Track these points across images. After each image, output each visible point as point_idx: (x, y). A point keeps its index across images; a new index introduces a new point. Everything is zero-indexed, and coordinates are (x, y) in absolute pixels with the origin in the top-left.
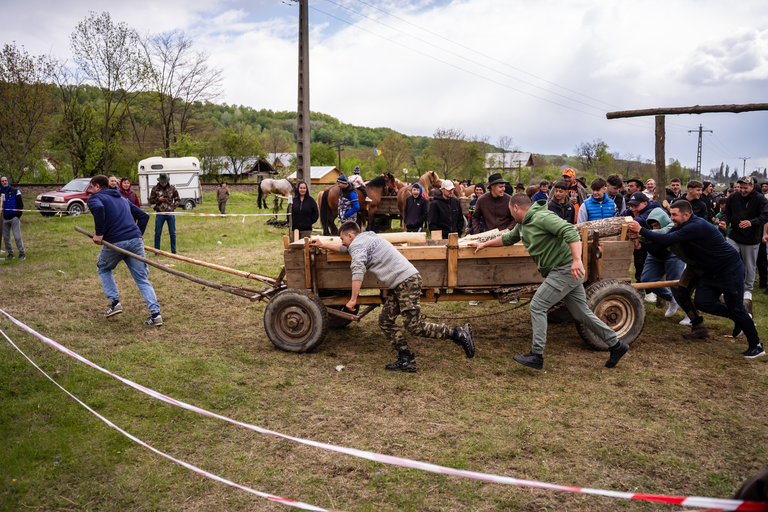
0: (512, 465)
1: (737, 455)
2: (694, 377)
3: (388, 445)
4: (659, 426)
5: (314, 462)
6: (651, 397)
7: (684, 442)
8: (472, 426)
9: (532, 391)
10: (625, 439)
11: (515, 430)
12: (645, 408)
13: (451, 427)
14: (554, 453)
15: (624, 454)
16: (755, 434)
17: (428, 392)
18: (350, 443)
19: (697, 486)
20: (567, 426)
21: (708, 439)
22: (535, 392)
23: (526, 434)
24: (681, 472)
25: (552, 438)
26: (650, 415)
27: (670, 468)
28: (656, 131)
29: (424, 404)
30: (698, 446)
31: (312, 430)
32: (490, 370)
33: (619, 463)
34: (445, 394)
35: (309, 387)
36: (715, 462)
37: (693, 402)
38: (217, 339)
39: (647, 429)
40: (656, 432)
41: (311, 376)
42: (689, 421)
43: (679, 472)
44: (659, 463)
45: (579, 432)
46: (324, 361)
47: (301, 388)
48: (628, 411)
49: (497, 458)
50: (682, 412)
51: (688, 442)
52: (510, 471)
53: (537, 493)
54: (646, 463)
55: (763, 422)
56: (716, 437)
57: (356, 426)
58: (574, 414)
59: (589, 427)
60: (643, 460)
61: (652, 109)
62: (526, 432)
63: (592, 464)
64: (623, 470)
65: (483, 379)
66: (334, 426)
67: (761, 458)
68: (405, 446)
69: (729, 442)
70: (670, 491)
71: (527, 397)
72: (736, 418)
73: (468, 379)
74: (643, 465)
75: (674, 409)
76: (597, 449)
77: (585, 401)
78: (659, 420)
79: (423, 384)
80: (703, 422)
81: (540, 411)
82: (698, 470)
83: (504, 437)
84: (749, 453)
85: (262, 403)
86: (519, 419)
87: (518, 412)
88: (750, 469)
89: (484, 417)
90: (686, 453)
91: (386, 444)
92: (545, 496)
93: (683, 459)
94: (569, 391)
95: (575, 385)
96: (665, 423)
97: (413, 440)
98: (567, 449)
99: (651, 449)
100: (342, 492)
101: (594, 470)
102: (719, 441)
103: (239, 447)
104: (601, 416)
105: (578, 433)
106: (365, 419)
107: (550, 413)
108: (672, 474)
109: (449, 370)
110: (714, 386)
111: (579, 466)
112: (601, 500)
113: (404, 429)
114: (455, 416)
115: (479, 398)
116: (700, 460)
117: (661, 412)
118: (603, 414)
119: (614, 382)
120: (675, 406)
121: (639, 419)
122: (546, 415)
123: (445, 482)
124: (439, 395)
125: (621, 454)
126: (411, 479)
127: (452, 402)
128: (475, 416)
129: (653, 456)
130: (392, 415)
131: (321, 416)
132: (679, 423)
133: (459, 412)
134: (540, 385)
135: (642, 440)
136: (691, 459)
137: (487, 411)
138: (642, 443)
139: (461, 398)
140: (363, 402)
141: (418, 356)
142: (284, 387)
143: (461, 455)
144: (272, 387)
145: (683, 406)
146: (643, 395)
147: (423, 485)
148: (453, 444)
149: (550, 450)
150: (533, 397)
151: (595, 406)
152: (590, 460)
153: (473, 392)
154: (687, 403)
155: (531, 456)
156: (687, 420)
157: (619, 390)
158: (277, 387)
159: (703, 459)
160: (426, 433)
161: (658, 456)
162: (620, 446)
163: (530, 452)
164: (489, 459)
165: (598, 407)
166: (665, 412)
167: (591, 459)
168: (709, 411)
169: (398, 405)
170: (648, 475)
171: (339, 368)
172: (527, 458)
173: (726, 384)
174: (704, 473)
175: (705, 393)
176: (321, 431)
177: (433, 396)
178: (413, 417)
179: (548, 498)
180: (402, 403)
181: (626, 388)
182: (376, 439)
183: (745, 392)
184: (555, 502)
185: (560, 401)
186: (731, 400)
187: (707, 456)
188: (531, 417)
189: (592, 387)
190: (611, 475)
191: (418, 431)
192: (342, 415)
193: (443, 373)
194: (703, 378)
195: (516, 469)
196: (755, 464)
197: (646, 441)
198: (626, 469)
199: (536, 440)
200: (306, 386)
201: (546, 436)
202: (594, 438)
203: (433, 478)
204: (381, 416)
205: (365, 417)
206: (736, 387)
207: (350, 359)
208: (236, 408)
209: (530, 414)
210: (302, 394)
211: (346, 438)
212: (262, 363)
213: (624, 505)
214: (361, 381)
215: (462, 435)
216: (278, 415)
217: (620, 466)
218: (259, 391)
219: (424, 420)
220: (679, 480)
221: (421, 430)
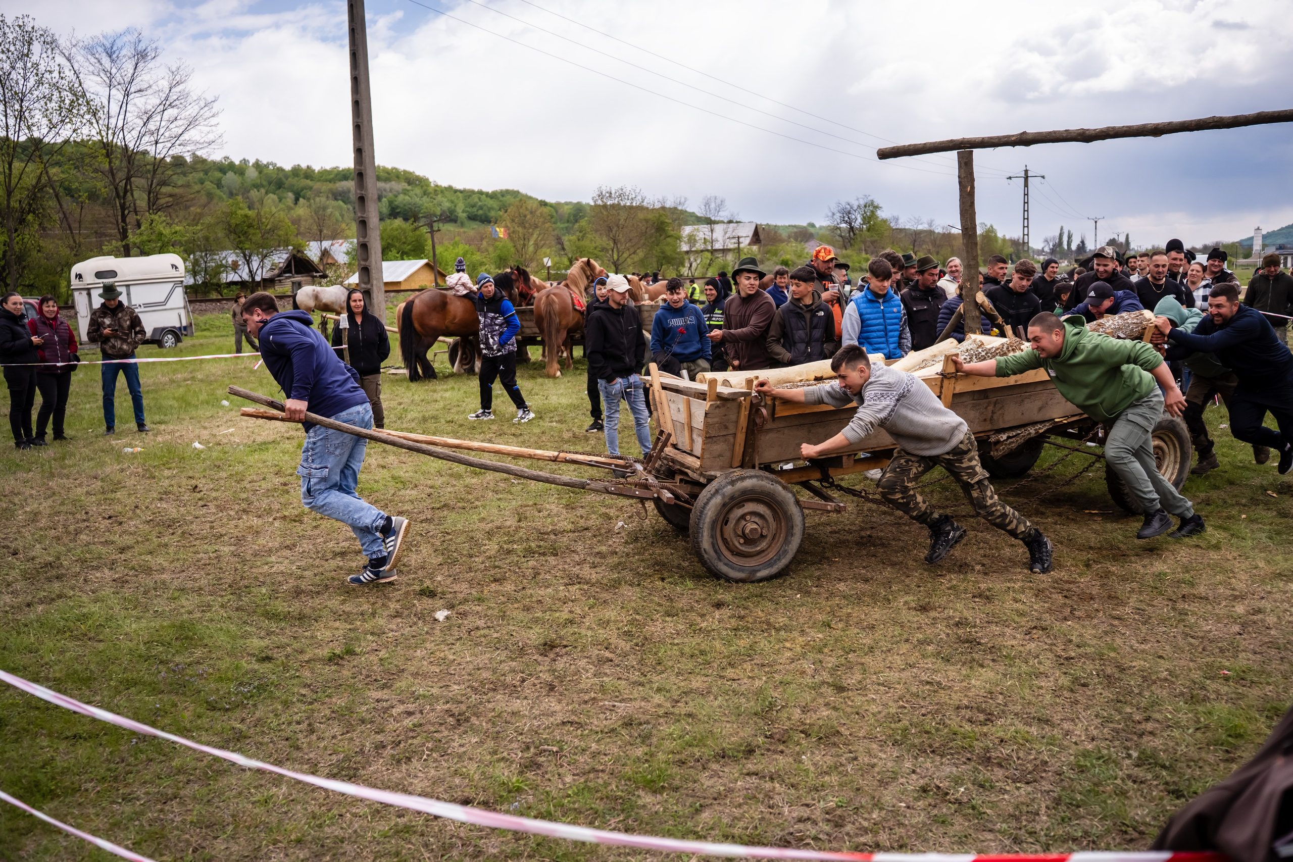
0: (750, 767)
1: (1120, 713)
2: (1042, 586)
3: (532, 750)
4: (991, 674)
6: (975, 626)
7: (1034, 699)
8: (677, 702)
9: (778, 630)
10: (937, 704)
11: (752, 703)
12: (966, 645)
13: (641, 708)
14: (821, 738)
15: (937, 730)
16: (1145, 674)
17: (599, 647)
18: (464, 752)
19: (1060, 775)
20: (840, 689)
21: (1072, 691)
22: (782, 633)
23: (771, 709)
24: (1033, 752)
25: (815, 712)
26: (976, 656)
27: (1015, 747)
28: (959, 177)
29: (592, 669)
30: (1057, 704)
31: (394, 734)
32: (705, 600)
33: (930, 746)
34: (628, 648)
35: (387, 655)
36: (1087, 729)
37: (1043, 629)
38: (220, 579)
39: (973, 681)
40: (988, 686)
41: (390, 635)
42: (1040, 663)
43: (1030, 754)
44: (997, 741)
45: (860, 698)
46: (414, 605)
47: (374, 658)
48: (939, 653)
49: (723, 757)
50: (1028, 647)
51: (1040, 698)
52: (748, 778)
53: (795, 815)
54: (975, 742)
55: (1156, 653)
56: (1085, 685)
57: (474, 720)
58: (850, 667)
59: (877, 687)
60: (970, 737)
61: (952, 141)
62: (771, 706)
63: (885, 752)
64: (938, 758)
65: (693, 616)
66: (433, 724)
67: (1157, 716)
68: (561, 749)
69: (1106, 693)
70: (1018, 788)
71: (770, 642)
72: (1114, 650)
73: (668, 619)
74: (970, 746)
75: (1014, 642)
76: (893, 725)
77: (868, 641)
78: (991, 664)
79: (589, 633)
80: (1062, 661)
81: (793, 665)
82: (1059, 746)
83: (734, 718)
84: (1138, 709)
85: (303, 691)
86: (757, 683)
87: (756, 671)
88: (1141, 735)
89: (698, 685)
90: (1039, 719)
91: (528, 748)
92: (808, 819)
93: (1034, 730)
94: (840, 625)
95: (849, 615)
96: (1002, 669)
97: (576, 737)
98: (842, 730)
99: (982, 717)
100: (452, 846)
101: (890, 764)
102: (1089, 693)
103: (261, 779)
104: (895, 665)
105: (859, 700)
106: (490, 706)
107: (809, 667)
108: (1018, 758)
109: (633, 604)
110: (1074, 598)
111: (864, 759)
112: (905, 816)
113: (559, 718)
114: (648, 686)
115: (687, 650)
116: (1062, 729)
117: (994, 650)
118: (899, 662)
119: (913, 605)
120: (1015, 638)
121: (959, 667)
122: (803, 673)
123: (636, 810)
124: (618, 652)
125: (933, 731)
126: (575, 809)
127: (641, 662)
128: (683, 684)
129: (985, 729)
130: (537, 694)
131: (411, 707)
132: (1024, 667)
133: (655, 678)
134: (790, 618)
135: (965, 702)
136: (1047, 728)
137: (703, 672)
138: (967, 707)
139: (656, 654)
140: (486, 674)
141: (579, 583)
142: (342, 658)
143: (661, 756)
144: (320, 660)
145: (1027, 637)
146: (962, 624)
147: (596, 819)
148: (645, 738)
149: (813, 734)
150: (779, 641)
151: (884, 649)
152: (881, 746)
153: (676, 641)
154: (1034, 631)
155: (781, 747)
156: (1036, 661)
157: (922, 618)
158: (330, 660)
159: (1066, 726)
160: (597, 723)
161: (994, 729)
162: (929, 716)
163: (779, 740)
164: (709, 760)
165: (889, 651)
166: (1000, 649)
167: (883, 744)
168: (1070, 641)
169: (547, 674)
170: (979, 764)
171: (441, 615)
172: (775, 752)
173: (1094, 593)
174: (1071, 751)
175: (1061, 612)
176: (411, 734)
177: (607, 654)
178: (575, 695)
179: (815, 823)
180: (555, 671)
181: (933, 614)
182: (511, 741)
183: (1123, 604)
184: (827, 828)
185: (825, 645)
186: (1104, 619)
187: (1073, 720)
188: (777, 677)
189: (877, 616)
190: (918, 770)
191: (583, 719)
192: (448, 702)
193: (624, 611)
194: (1056, 585)
195: (757, 774)
196: (1149, 726)
197: (973, 704)
198: (942, 756)
199: (789, 719)
200: (383, 654)
201: (805, 710)
202: (885, 705)
203: (613, 805)
204: (518, 698)
205: (489, 702)
206: (1110, 597)
207: (460, 596)
208: (255, 705)
209: (775, 672)
210: (375, 668)
211: (456, 744)
212: (301, 617)
213: (943, 822)
214: (481, 636)
215: (661, 720)
216: (333, 712)
217: (933, 752)
218: (297, 670)
219: (594, 699)
220: (1030, 767)
221: (589, 717)
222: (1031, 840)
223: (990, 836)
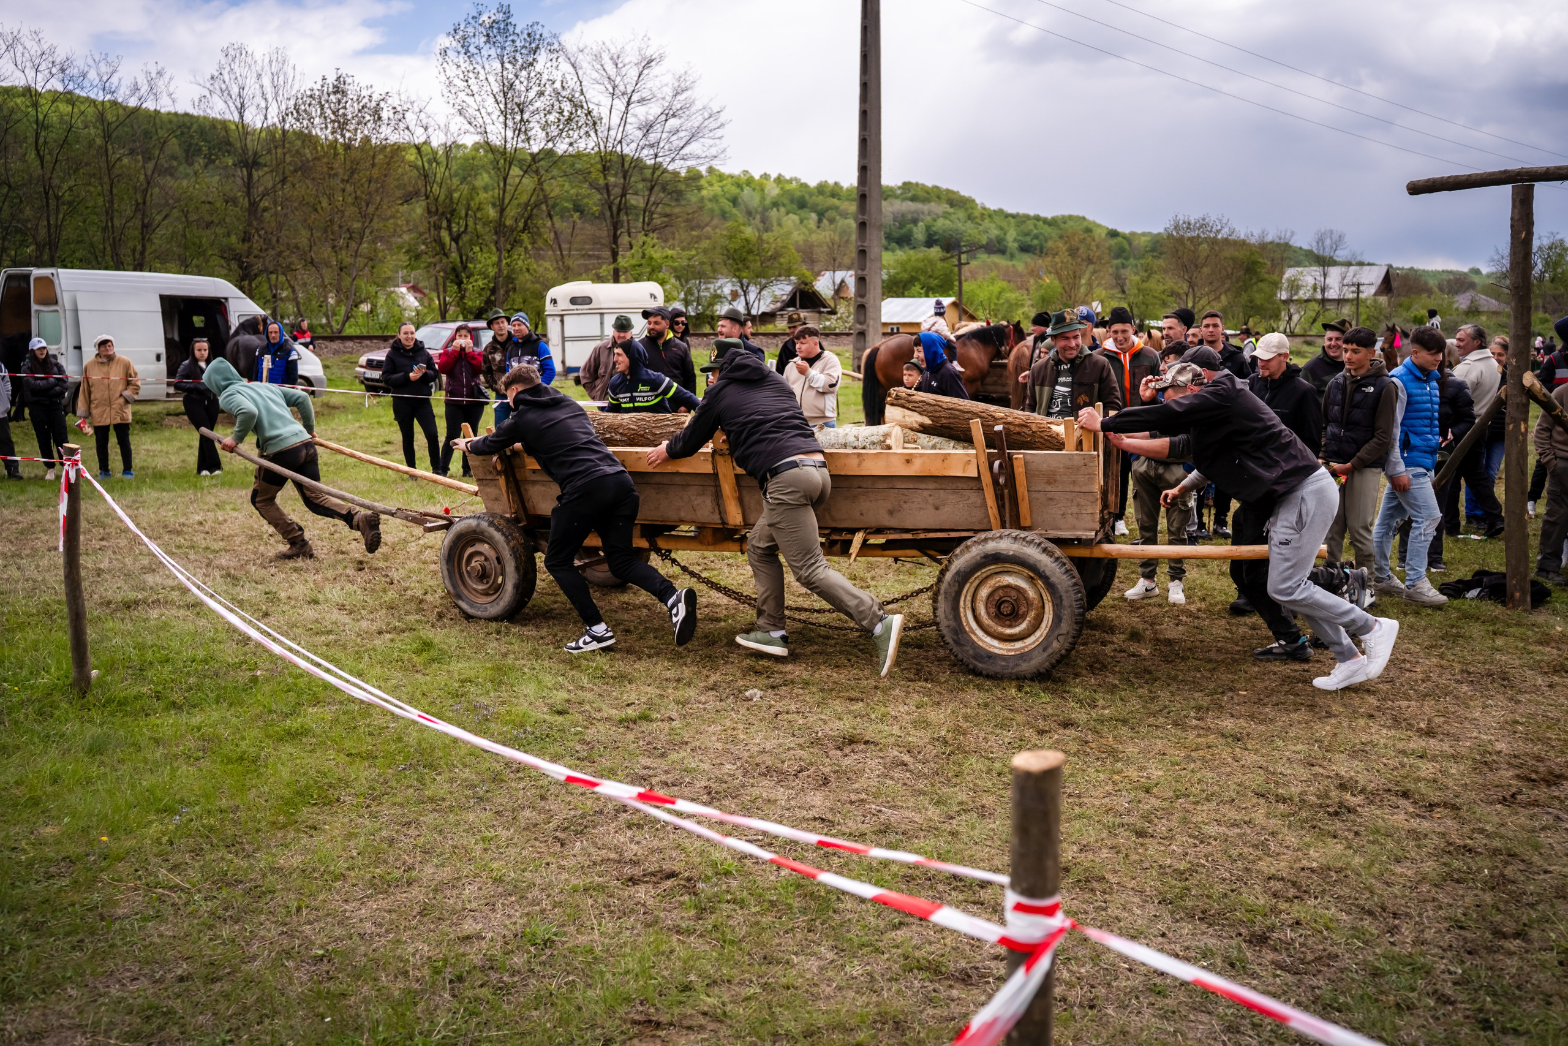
4: (1341, 848)
5: (613, 856)
8: (952, 818)
13: (907, 817)
15: (1224, 896)
17: (901, 749)
20: (1141, 834)
24: (1328, 942)
25: (1094, 853)
26: (1337, 825)
27: (1308, 933)
28: (1512, 219)
29: (880, 770)
32: (1054, 716)
33: (1203, 912)
34: (933, 755)
36: (1422, 931)
37: (1455, 808)
39: (1311, 852)
40: (1327, 860)
41: (695, 706)
43: (1322, 943)
44: (1289, 922)
45: (1158, 847)
47: (665, 726)
54: (1260, 918)
58: (1170, 812)
61: (1505, 172)
64: (1203, 926)
71: (1097, 771)
74: (1251, 921)
76: (1172, 882)
77: (1213, 788)
78: (1349, 837)
79: (899, 733)
81: (1104, 800)
82: (1366, 943)
89: (985, 804)
93: (1347, 919)
98: (1111, 876)
99: (1292, 892)
100: (632, 911)
104: (1226, 819)
105: (1154, 849)
106: (750, 790)
108: (1303, 945)
111: (1115, 911)
113: (813, 813)
114: (929, 797)
121: (1305, 833)
122: (1109, 810)
124: (919, 757)
127: (938, 771)
128: (969, 801)
129: (1285, 906)
130: (806, 786)
133: (944, 791)
135: (1284, 873)
136: (1367, 920)
137: (1000, 792)
138: (1282, 879)
139: (959, 765)
140: (766, 759)
142: (634, 722)
144: (612, 720)
145: (1423, 815)
152: (1144, 901)
153: (991, 755)
154: (1440, 809)
158: (621, 721)
161: (1297, 908)
167: (1147, 900)
168: (1480, 828)
169: (828, 768)
171: (755, 693)
174: (1378, 951)
175: (1497, 793)
177: (906, 758)
178: (845, 794)
180: (839, 766)
185: (1158, 785)
190: (1170, 935)
191: (838, 818)
192: (710, 779)
193: (953, 715)
194: (1515, 760)
195: (982, 904)
197: (1292, 877)
198: (1210, 925)
200: (677, 724)
204: (784, 787)
210: (661, 736)
214: (786, 720)
215: (922, 834)
217: (1202, 919)
218: (585, 727)
219: (862, 800)
220: (1310, 957)
221: (845, 817)
222: (1251, 1033)
223: (1204, 1018)
